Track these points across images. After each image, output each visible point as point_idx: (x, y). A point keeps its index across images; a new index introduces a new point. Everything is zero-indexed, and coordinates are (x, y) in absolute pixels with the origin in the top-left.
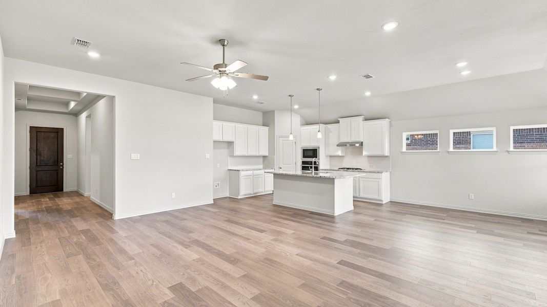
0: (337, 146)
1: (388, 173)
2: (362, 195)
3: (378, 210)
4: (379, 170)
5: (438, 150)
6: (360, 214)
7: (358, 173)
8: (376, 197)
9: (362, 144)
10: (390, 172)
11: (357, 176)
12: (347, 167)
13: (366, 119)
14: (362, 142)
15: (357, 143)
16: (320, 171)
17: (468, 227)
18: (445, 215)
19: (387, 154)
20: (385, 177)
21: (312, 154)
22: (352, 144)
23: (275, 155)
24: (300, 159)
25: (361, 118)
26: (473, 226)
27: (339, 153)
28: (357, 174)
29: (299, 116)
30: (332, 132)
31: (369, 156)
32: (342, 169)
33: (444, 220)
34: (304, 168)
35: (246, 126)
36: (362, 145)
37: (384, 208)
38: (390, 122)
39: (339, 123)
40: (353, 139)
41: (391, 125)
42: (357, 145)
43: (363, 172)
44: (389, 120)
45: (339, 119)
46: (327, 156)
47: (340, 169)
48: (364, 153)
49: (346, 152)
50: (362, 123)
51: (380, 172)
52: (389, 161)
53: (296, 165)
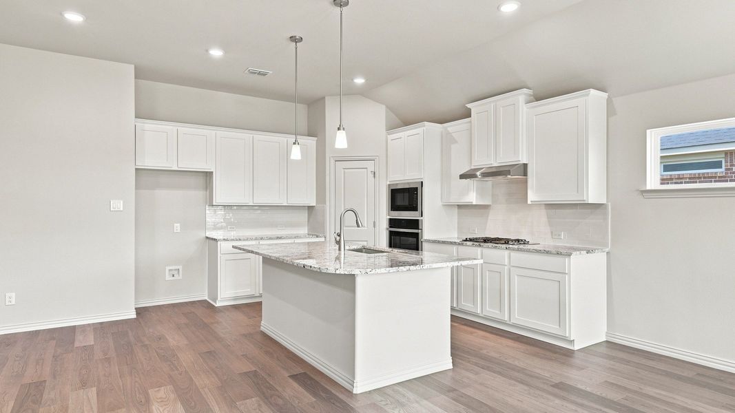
0: (462, 177)
1: (603, 257)
2: (518, 318)
7: (507, 251)
8: (552, 328)
9: (525, 170)
10: (608, 253)
13: (538, 98)
14: (525, 166)
15: (514, 167)
19: (594, 195)
21: (406, 203)
23: (325, 203)
24: (383, 214)
25: (521, 96)
27: (472, 198)
29: (384, 107)
30: (456, 142)
31: (551, 206)
32: (472, 240)
35: (246, 136)
36: (525, 174)
37: (580, 363)
38: (609, 101)
39: (469, 116)
40: (502, 158)
41: (611, 111)
42: (515, 173)
43: (528, 251)
44: (605, 95)
45: (469, 106)
46: (449, 206)
47: (466, 240)
48: (532, 197)
49: (493, 195)
50: (525, 109)
51: (564, 251)
52: (606, 219)
53: (374, 227)
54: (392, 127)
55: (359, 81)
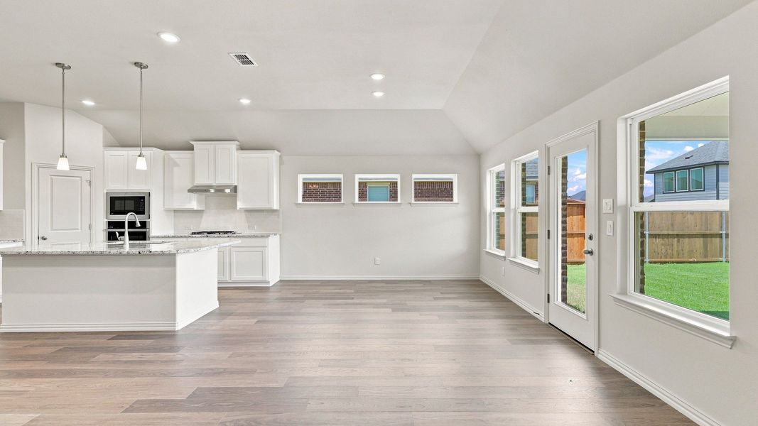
0: (190, 191)
1: (277, 237)
2: (236, 277)
3: (261, 301)
4: (263, 232)
5: (342, 202)
6: (230, 314)
7: (228, 239)
8: (258, 277)
9: (235, 189)
10: (280, 235)
11: (227, 244)
12: (209, 231)
13: (242, 148)
14: (236, 187)
15: (228, 187)
16: (152, 240)
17: (380, 304)
18: (352, 291)
19: (276, 207)
20: (273, 242)
21: (132, 207)
22: (220, 190)
23: (24, 207)
24: (101, 218)
25: (234, 145)
26: (385, 301)
27: (194, 205)
28: (225, 242)
29: (102, 126)
30: (177, 165)
31: (248, 211)
32: (198, 233)
33: (353, 298)
34: (112, 237)
36: (236, 192)
37: (272, 295)
38: (280, 156)
39: (193, 150)
40: (221, 181)
41: (281, 162)
42: (228, 191)
43: (236, 237)
44: (279, 154)
45: (192, 143)
46: (168, 211)
47: (194, 233)
48: (240, 205)
49: (206, 204)
50: (236, 154)
51: (265, 235)
52: (279, 217)
53: (90, 229)
54: (109, 145)
55: (88, 103)
